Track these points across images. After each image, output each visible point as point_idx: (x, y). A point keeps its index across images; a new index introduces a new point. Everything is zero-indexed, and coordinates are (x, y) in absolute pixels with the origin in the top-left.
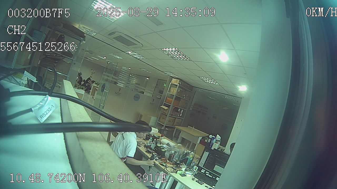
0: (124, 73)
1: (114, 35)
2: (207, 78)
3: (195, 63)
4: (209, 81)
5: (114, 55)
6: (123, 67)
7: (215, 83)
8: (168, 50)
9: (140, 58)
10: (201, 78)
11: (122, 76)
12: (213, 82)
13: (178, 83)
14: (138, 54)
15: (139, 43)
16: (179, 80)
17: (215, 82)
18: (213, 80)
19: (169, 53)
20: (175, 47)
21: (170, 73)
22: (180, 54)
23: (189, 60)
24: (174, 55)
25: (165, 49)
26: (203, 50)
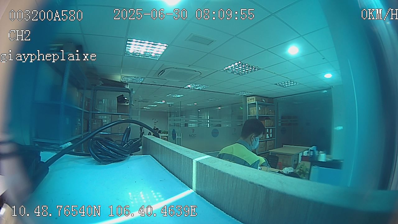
1: (164, 73)
2: (285, 82)
3: (266, 70)
4: (289, 84)
5: (173, 95)
7: (295, 84)
8: (231, 68)
9: (203, 89)
10: (279, 85)
12: (293, 84)
13: (255, 100)
15: (196, 72)
16: (255, 97)
17: (295, 82)
18: (292, 82)
20: (236, 61)
21: (242, 92)
22: (245, 66)
23: (258, 69)
24: (240, 71)
25: (227, 67)
26: (268, 51)
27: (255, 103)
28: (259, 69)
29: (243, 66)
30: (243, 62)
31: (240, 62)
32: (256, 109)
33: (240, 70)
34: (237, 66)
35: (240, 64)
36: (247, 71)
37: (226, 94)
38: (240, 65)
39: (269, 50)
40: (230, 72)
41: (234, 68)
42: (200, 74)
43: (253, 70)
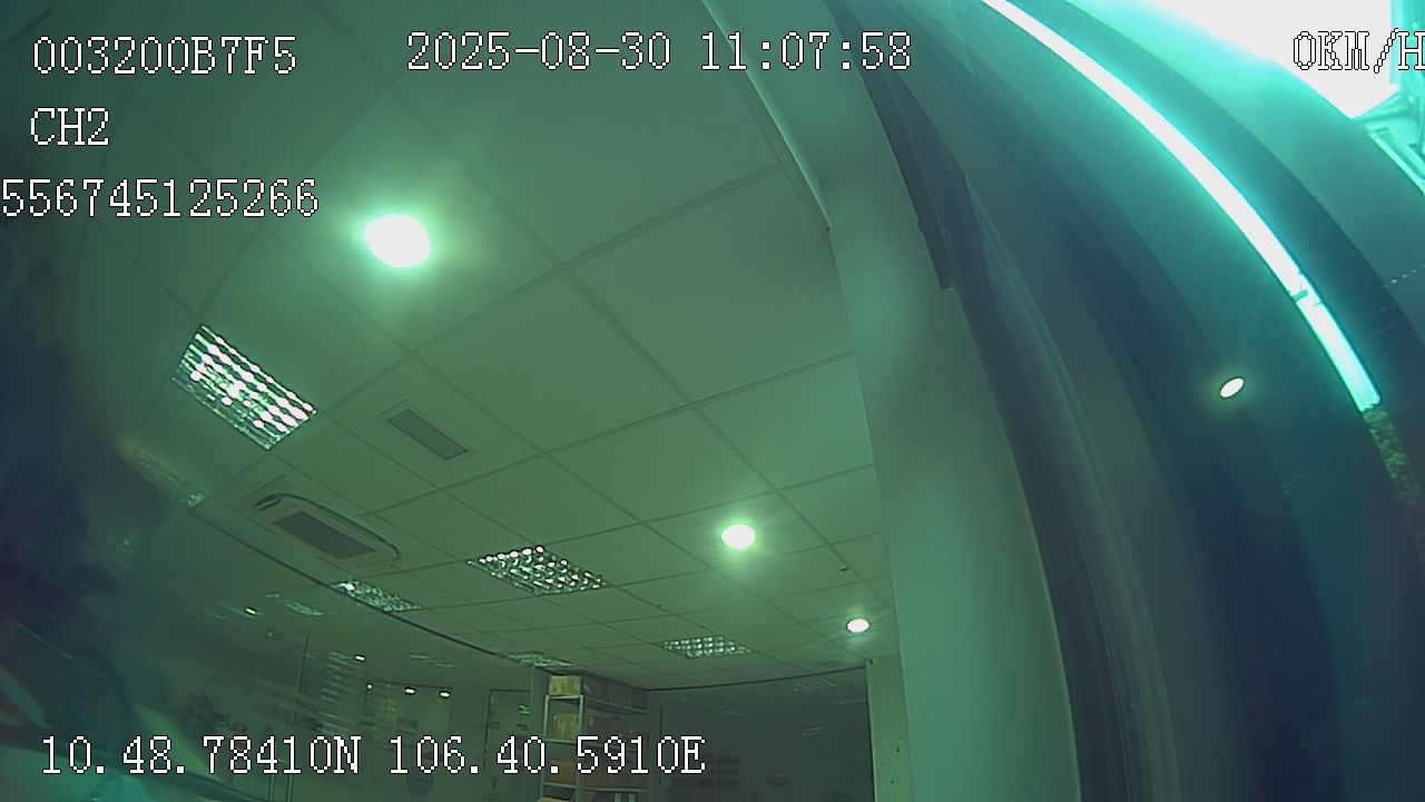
0: (338, 678)
1: (276, 507)
2: (694, 641)
3: (627, 593)
4: (708, 649)
5: (288, 600)
6: (335, 654)
7: (733, 649)
8: (507, 561)
9: (393, 610)
10: (670, 648)
11: (334, 693)
12: (721, 650)
13: (578, 687)
14: (384, 591)
15: (380, 544)
16: (577, 679)
17: (732, 644)
18: (719, 641)
19: (513, 571)
20: (530, 541)
21: (535, 656)
22: (558, 565)
23: (600, 584)
24: (536, 579)
25: (492, 556)
26: (651, 529)
27: (578, 700)
28: (604, 584)
29: (551, 565)
30: (553, 552)
31: (540, 549)
32: (577, 720)
33: (538, 575)
34: (528, 561)
35: (541, 554)
36: (560, 586)
37: (475, 651)
38: (541, 559)
39: (650, 524)
40: (500, 576)
41: (515, 564)
42: (395, 555)
43: (583, 585)
